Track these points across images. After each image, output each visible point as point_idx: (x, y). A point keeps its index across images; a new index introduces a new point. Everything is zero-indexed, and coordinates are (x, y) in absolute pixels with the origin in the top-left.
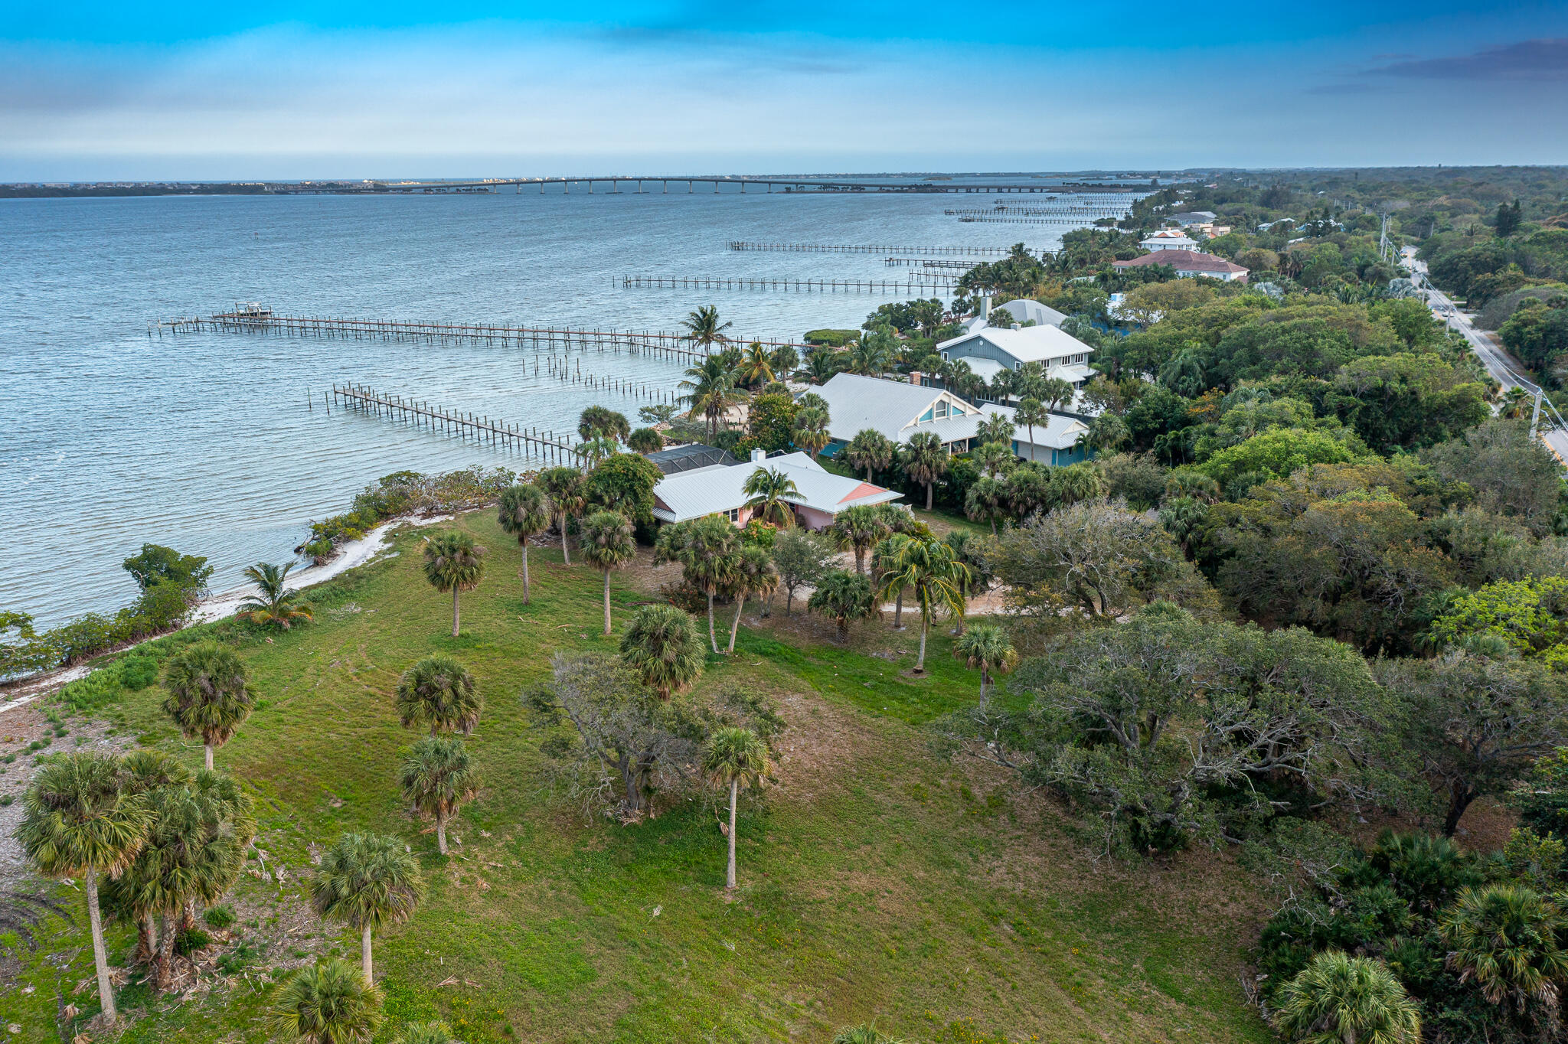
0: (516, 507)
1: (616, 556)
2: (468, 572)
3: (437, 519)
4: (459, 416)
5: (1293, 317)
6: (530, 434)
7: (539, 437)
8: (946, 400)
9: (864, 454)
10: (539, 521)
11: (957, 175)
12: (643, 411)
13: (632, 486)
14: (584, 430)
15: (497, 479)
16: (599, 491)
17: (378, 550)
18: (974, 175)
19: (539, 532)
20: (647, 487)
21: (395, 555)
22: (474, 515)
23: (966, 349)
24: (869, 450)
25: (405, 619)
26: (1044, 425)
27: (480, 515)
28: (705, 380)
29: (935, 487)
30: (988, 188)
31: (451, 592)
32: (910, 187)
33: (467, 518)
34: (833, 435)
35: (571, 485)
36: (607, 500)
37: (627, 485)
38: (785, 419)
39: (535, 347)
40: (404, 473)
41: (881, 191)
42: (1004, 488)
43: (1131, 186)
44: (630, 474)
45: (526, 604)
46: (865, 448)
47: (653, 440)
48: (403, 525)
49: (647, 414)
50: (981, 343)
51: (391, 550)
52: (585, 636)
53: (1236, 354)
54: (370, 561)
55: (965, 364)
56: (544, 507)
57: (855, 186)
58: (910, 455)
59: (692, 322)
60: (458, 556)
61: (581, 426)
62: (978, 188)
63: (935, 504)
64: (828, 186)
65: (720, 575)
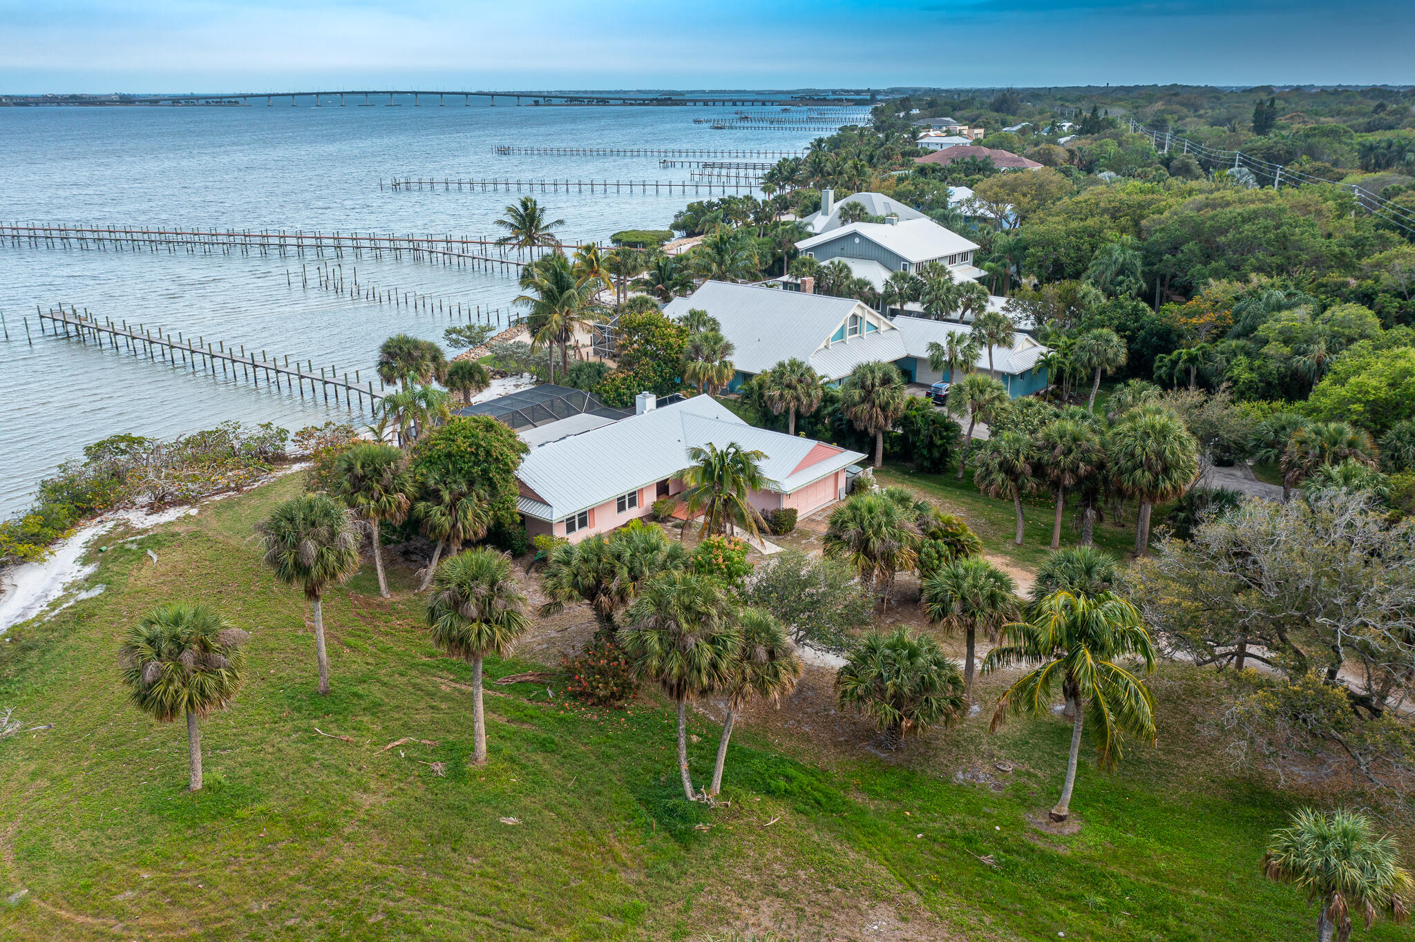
0: (299, 539)
1: (498, 636)
2: (210, 683)
3: (171, 515)
4: (206, 347)
5: (1228, 204)
6: (304, 370)
7: (317, 374)
8: (859, 313)
9: (788, 394)
10: (340, 560)
11: (688, 92)
12: (449, 332)
13: (485, 471)
14: (385, 369)
15: (263, 440)
16: (432, 482)
17: (69, 579)
18: (704, 92)
19: (343, 577)
20: (509, 471)
21: (97, 591)
22: (229, 505)
23: (836, 248)
24: (795, 388)
25: (101, 743)
26: (1010, 346)
27: (238, 503)
28: (548, 294)
29: (886, 435)
30: (724, 102)
31: (180, 722)
32: (652, 100)
33: (221, 508)
34: (739, 366)
35: (388, 476)
36: (447, 497)
37: (476, 470)
38: (669, 346)
39: (301, 255)
40: (122, 439)
41: (624, 104)
42: (1039, 449)
43: (852, 100)
44: (482, 453)
45: (325, 693)
46: (789, 386)
47: (478, 377)
48: (117, 526)
49: (454, 336)
50: (857, 240)
51: (91, 581)
52: (439, 768)
53: (1185, 248)
54: (53, 605)
55: (846, 267)
56: (349, 537)
57: (602, 100)
58: (857, 394)
59: (512, 221)
60: (188, 658)
61: (381, 364)
62: (714, 102)
63: (886, 457)
64: (574, 99)
65: (710, 676)
